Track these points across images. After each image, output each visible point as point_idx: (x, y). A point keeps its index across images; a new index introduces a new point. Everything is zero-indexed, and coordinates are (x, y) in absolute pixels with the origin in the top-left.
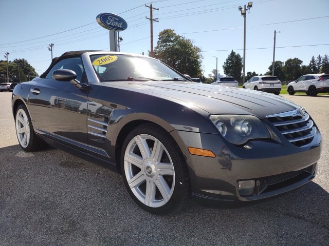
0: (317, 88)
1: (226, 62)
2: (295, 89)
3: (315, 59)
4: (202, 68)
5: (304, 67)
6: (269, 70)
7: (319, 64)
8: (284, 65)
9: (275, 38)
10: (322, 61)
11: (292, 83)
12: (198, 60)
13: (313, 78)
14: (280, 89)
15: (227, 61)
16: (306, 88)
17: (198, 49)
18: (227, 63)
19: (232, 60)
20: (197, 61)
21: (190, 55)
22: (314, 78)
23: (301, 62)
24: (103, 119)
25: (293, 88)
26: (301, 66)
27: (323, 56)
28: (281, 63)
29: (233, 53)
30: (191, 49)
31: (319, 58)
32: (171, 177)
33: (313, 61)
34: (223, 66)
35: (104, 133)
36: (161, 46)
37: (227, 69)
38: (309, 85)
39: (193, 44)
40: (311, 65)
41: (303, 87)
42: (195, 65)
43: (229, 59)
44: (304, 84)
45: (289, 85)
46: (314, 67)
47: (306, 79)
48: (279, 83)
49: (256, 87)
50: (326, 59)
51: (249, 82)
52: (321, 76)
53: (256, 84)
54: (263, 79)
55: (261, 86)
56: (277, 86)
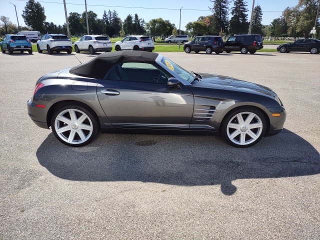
0: (140, 47)
1: (24, 10)
2: (121, 48)
3: (107, 13)
5: (99, 20)
7: (110, 18)
8: (81, 17)
10: (112, 15)
11: (119, 42)
14: (111, 48)
15: (26, 10)
16: (131, 48)
18: (27, 12)
19: (32, 9)
23: (96, 15)
26: (96, 19)
28: (79, 15)
31: (110, 12)
33: (105, 15)
34: (22, 16)
37: (28, 19)
38: (133, 45)
40: (104, 19)
43: (28, 7)
44: (129, 44)
45: (115, 44)
46: (107, 21)
47: (130, 40)
48: (110, 43)
49: (90, 46)
50: (115, 13)
51: (81, 40)
52: (141, 38)
53: (90, 44)
54: (96, 38)
55: (96, 46)
56: (109, 46)
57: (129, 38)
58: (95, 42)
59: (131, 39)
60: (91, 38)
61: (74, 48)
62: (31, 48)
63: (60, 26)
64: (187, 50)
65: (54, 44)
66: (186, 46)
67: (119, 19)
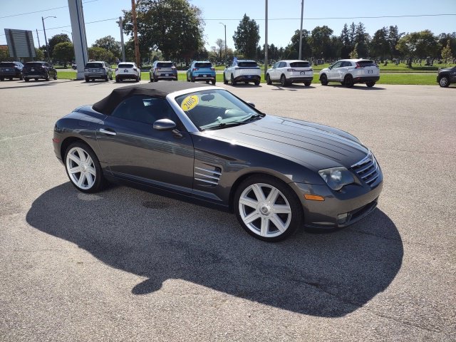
0: (354, 77)
1: (237, 31)
2: (328, 78)
3: (348, 28)
4: (204, 39)
5: (335, 39)
6: (291, 43)
7: (352, 35)
8: (310, 35)
9: (303, 4)
10: (356, 30)
11: (325, 70)
12: (198, 26)
13: (349, 64)
14: (312, 78)
15: (239, 30)
16: (341, 77)
17: (197, 10)
18: (239, 33)
19: (245, 28)
20: (197, 29)
21: (187, 20)
22: (351, 65)
23: (331, 31)
24: (214, 168)
25: (326, 76)
26: (330, 36)
27: (357, 24)
28: (307, 32)
29: (246, 18)
30: (187, 11)
31: (353, 26)
32: (287, 215)
33: (345, 30)
34: (233, 37)
35: (216, 181)
36: (142, 4)
37: (238, 41)
38: (344, 73)
39: (189, 2)
40: (342, 36)
41: (338, 75)
42: (195, 34)
43: (241, 27)
44: (339, 72)
45: (321, 72)
46: (347, 39)
47: (342, 66)
48: (311, 70)
49: (283, 75)
50: (360, 28)
51: (274, 68)
52: (359, 63)
53: (283, 72)
54: (292, 65)
55: (290, 75)
56: (308, 74)
57: (340, 63)
58: (288, 70)
59: (343, 64)
60: (285, 65)
61: (263, 79)
62: (215, 77)
63: (281, 48)
64: (443, 81)
65: (239, 73)
66: (442, 76)
67: (367, 35)
